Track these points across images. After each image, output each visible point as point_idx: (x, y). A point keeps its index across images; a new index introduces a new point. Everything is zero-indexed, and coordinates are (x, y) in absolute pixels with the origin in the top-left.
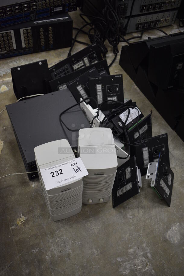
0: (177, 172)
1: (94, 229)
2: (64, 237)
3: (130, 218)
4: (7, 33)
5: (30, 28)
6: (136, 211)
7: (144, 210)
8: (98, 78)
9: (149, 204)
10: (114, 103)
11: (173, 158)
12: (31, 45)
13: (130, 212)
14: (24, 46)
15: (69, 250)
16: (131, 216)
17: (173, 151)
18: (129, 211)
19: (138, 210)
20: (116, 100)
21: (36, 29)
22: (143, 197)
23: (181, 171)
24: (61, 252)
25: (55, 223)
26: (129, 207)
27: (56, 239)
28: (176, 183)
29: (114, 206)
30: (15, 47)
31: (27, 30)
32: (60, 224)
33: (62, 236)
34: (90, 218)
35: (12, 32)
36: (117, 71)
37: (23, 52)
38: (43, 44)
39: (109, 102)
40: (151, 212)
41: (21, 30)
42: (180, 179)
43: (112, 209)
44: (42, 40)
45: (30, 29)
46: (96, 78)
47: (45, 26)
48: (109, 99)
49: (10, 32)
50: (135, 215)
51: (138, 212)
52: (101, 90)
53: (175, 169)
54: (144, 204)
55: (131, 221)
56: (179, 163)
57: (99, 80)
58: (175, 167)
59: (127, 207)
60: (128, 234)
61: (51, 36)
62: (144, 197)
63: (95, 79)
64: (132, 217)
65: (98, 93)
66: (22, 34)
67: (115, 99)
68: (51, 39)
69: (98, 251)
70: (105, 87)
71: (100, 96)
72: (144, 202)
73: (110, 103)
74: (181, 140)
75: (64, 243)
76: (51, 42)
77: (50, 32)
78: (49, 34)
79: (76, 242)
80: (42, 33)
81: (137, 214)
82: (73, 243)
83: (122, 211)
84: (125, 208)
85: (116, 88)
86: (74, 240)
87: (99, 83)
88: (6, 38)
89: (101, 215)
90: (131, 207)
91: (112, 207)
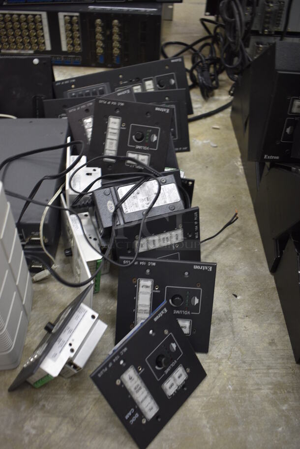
0: (219, 372)
3: (28, 434)
4: (34, 16)
5: (77, 14)
6: (54, 421)
7: (72, 430)
8: (115, 103)
9: (98, 420)
10: (139, 167)
11: (231, 336)
12: (79, 49)
13: (39, 419)
14: (64, 48)
16: (34, 428)
17: (239, 319)
18: (40, 414)
19: (60, 424)
20: (146, 162)
21: (87, 22)
22: (94, 396)
23: (232, 376)
26: (44, 406)
28: (200, 400)
29: (13, 389)
30: (48, 47)
31: (71, 17)
35: (44, 15)
36: (218, 127)
37: (63, 59)
38: (100, 51)
39: (129, 162)
40: (88, 444)
41: (61, 15)
42: (218, 392)
43: (5, 394)
44: (99, 43)
45: (77, 16)
46: (112, 101)
47: (107, 18)
48: (130, 155)
49: (40, 15)
50: (43, 431)
51: (57, 428)
52: (116, 131)
53: (219, 365)
54: (85, 415)
55: (26, 439)
56: (239, 352)
57: (117, 108)
58: (221, 359)
59: (41, 403)
61: (116, 37)
62: (95, 399)
63: (109, 103)
64: (33, 432)
65: (109, 136)
66: (62, 23)
67: (144, 159)
68: (116, 44)
70: (127, 126)
71: (111, 143)
72: (88, 409)
73: (133, 165)
74: (278, 303)
76: (116, 51)
77: (116, 30)
78: (112, 34)
80: (99, 29)
81: (51, 431)
83: (23, 408)
84: (34, 403)
85: (151, 134)
87: (115, 115)
88: (32, 25)
90: (49, 406)
91: (8, 387)
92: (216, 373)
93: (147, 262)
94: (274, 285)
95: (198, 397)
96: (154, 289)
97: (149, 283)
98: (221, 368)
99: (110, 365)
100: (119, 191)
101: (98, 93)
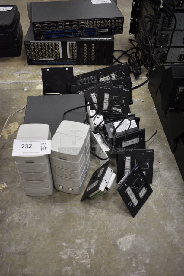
0: (157, 190)
1: (56, 212)
2: (28, 210)
3: (91, 215)
4: (55, 43)
5: (76, 42)
6: (100, 210)
7: (107, 212)
8: (107, 88)
9: (115, 208)
10: (118, 114)
11: (160, 177)
12: (75, 57)
13: (94, 210)
14: (69, 57)
15: (27, 221)
16: (93, 213)
17: (162, 171)
18: (94, 208)
19: (102, 211)
20: (120, 111)
21: (80, 45)
22: (113, 201)
23: (162, 191)
24: (21, 220)
25: (27, 197)
26: (95, 205)
27: (22, 209)
28: (151, 200)
29: (82, 200)
30: (61, 57)
31: (73, 43)
32: (30, 199)
33: (27, 208)
34: (57, 202)
35: (60, 43)
36: (143, 92)
37: (67, 62)
38: (85, 58)
39: (113, 112)
40: (114, 216)
41: (68, 43)
42: (158, 197)
43: (79, 202)
44: (85, 54)
45: (75, 43)
46: (105, 87)
47: (89, 43)
48: (114, 109)
49: (58, 43)
50: (97, 214)
51: (101, 212)
52: (108, 99)
53: (157, 188)
54: (111, 207)
55: (91, 217)
56: (164, 183)
57: (108, 90)
58: (157, 185)
59: (94, 204)
60: (83, 227)
61: (93, 52)
62: (113, 202)
63: (104, 88)
64: (93, 214)
65: (105, 101)
66: (68, 46)
67: (119, 110)
68: (93, 54)
69: (50, 230)
70: (112, 97)
71: (106, 105)
72: (111, 205)
73: (115, 113)
74: (176, 165)
75: (26, 215)
76: (93, 58)
77: (93, 48)
78: (91, 50)
79: (36, 217)
80: (85, 48)
81: (99, 213)
82: (33, 217)
83: (87, 207)
84: (91, 204)
85: (122, 100)
86: (35, 215)
87: (107, 93)
88: (54, 47)
89: (67, 203)
90: (97, 205)
91: (80, 200)
92: (156, 191)
93: (128, 150)
94: (174, 158)
95: (150, 199)
96: (131, 160)
97: (129, 158)
98: (157, 189)
99: (123, 185)
100: (114, 124)
101: (91, 80)
